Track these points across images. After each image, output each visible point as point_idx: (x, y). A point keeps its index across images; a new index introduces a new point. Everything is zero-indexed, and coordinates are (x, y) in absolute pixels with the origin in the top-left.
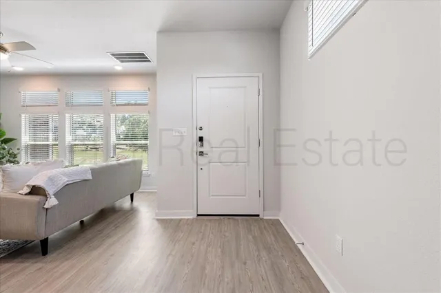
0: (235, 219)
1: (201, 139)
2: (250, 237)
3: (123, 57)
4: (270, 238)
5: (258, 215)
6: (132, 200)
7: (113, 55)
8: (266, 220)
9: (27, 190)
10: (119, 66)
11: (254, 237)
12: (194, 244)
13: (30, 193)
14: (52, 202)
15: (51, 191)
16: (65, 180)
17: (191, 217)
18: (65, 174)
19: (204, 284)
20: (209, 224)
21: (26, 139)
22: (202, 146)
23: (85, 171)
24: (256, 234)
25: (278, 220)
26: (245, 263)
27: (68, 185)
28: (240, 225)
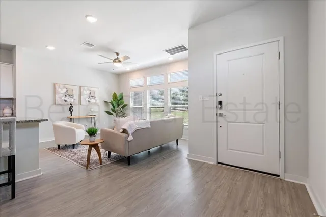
0: (251, 174)
1: (220, 103)
2: (261, 193)
3: (171, 51)
4: (285, 200)
5: (278, 176)
6: (177, 144)
7: (166, 51)
8: (287, 181)
9: (121, 131)
10: (171, 58)
11: (266, 194)
12: (207, 182)
13: (122, 132)
14: (131, 138)
15: (130, 132)
16: (137, 127)
17: (213, 163)
18: (138, 124)
19: (205, 213)
20: (225, 171)
21: (132, 105)
22: (221, 108)
23: (147, 122)
24: (269, 192)
25: (304, 185)
26: (246, 212)
27: (137, 130)
28: (255, 180)
